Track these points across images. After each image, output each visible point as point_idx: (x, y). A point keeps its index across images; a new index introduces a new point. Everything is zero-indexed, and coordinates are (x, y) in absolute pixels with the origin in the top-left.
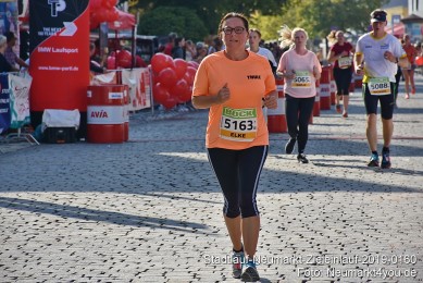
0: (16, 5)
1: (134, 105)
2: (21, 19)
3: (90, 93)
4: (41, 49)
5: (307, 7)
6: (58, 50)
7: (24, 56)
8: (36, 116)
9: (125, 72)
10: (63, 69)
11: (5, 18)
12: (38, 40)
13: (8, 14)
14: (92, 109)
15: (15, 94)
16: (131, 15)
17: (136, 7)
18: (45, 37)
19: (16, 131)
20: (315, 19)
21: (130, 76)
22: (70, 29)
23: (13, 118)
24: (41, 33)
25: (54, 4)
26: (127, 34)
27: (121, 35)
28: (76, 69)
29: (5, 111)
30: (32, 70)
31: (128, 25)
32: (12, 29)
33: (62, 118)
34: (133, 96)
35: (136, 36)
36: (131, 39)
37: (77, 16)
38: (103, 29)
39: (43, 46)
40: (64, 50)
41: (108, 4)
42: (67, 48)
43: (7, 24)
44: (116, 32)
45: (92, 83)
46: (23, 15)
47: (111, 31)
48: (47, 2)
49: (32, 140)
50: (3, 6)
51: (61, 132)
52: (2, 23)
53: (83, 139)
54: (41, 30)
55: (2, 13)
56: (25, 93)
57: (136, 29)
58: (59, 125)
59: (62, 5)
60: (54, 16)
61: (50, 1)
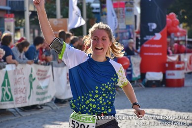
0: (134, 26)
1: (187, 70)
2: (136, 32)
3: (167, 65)
4: (145, 45)
6: (153, 46)
7: (137, 48)
8: (143, 75)
9: (182, 55)
10: (156, 54)
11: (129, 32)
12: (143, 41)
13: (131, 30)
14: (168, 72)
15: (133, 65)
16: (184, 30)
17: (186, 26)
18: (147, 40)
19: (134, 82)
21: (185, 57)
22: (158, 36)
23: (133, 76)
24: (145, 39)
25: (151, 26)
26: (183, 38)
27: (180, 39)
28: (161, 54)
29: (129, 73)
30: (141, 54)
31: (183, 34)
32: (132, 36)
33: (154, 76)
34: (186, 66)
35: (187, 39)
36: (185, 41)
37: (161, 30)
38: (172, 35)
39: (147, 44)
41: (174, 25)
42: (157, 45)
43: (130, 35)
44: (178, 37)
45: (168, 60)
46: (137, 30)
47: (176, 37)
48: (147, 24)
49: (141, 86)
50: (128, 27)
51: (154, 82)
52: (128, 34)
53: (164, 85)
54: (145, 37)
55: (128, 30)
56: (138, 65)
57: (187, 37)
58: (153, 79)
59: (154, 26)
60: (151, 31)
61: (149, 24)
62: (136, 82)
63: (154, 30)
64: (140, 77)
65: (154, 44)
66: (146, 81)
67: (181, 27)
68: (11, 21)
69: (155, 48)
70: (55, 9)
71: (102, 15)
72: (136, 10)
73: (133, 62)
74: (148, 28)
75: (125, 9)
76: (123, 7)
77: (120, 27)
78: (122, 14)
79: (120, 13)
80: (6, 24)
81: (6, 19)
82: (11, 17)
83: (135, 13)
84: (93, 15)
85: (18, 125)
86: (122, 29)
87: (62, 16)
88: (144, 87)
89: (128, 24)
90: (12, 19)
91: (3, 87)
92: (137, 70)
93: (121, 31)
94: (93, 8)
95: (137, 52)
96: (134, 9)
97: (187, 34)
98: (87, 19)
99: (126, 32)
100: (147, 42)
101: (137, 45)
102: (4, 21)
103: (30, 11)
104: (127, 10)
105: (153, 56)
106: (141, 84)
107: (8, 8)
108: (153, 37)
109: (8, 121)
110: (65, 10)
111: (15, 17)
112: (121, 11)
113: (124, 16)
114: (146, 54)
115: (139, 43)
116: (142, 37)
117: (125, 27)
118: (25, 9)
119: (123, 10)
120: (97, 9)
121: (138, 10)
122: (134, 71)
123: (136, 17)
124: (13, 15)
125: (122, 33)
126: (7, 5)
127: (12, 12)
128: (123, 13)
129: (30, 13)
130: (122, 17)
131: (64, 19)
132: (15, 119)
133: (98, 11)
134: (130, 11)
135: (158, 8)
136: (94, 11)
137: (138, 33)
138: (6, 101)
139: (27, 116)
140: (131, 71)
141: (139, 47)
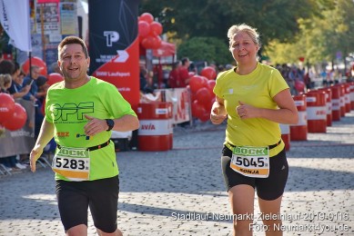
1: (176, 119)
3: (140, 110)
4: (98, 73)
5: (316, 36)
6: (113, 74)
9: (168, 92)
12: (94, 66)
14: (142, 123)
16: (171, 45)
18: (102, 63)
20: (323, 46)
21: (173, 96)
22: (123, 56)
24: (98, 60)
25: (109, 36)
26: (169, 60)
27: (163, 61)
28: (128, 89)
31: (169, 51)
34: (175, 112)
37: (128, 45)
38: (148, 56)
39: (100, 71)
40: (118, 74)
41: (155, 33)
42: (120, 72)
44: (159, 59)
45: (141, 101)
47: (155, 58)
48: (102, 34)
51: (116, 142)
53: (135, 148)
54: (99, 57)
57: (176, 56)
58: (114, 136)
59: (115, 37)
60: (109, 45)
61: (106, 33)
63: (114, 44)
65: (115, 72)
67: (164, 39)
69: (117, 78)
72: (83, 10)
75: (60, 4)
76: (57, 3)
77: (51, 40)
78: (54, 15)
79: (51, 13)
83: (79, 14)
86: (55, 43)
89: (65, 33)
93: (53, 47)
96: (77, 5)
97: (175, 52)
100: (102, 67)
104: (64, 8)
108: (114, 57)
112: (52, 9)
116: (93, 57)
117: (60, 39)
119: (57, 6)
121: (84, 8)
123: (80, 19)
125: (55, 51)
128: (56, 13)
130: (56, 20)
134: (70, 7)
135: (122, 3)
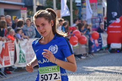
0: (103, 14)
4: (110, 26)
7: (105, 28)
8: (109, 45)
10: (117, 32)
11: (100, 18)
12: (109, 24)
13: (101, 17)
15: (103, 39)
18: (111, 23)
19: (103, 49)
22: (118, 20)
23: (103, 46)
24: (110, 22)
25: (114, 14)
28: (120, 32)
29: (100, 44)
30: (108, 32)
32: (102, 21)
33: (115, 46)
37: (120, 17)
39: (111, 25)
43: (100, 20)
46: (105, 17)
48: (111, 13)
49: (108, 52)
50: (99, 15)
51: (116, 50)
52: (99, 19)
54: (110, 21)
55: (99, 17)
56: (106, 39)
58: (115, 48)
59: (116, 14)
60: (114, 17)
61: (112, 13)
62: (104, 50)
63: (115, 16)
64: (107, 47)
65: (115, 25)
66: (111, 49)
68: (25, 12)
69: (116, 28)
70: (52, 4)
71: (83, 7)
72: (104, 4)
73: (102, 37)
74: (112, 15)
75: (97, 3)
77: (94, 15)
79: (94, 6)
80: (22, 14)
81: (22, 11)
82: (25, 9)
83: (103, 6)
84: (77, 8)
85: (29, 77)
86: (95, 16)
87: (57, 9)
88: (109, 53)
89: (99, 13)
90: (25, 11)
91: (20, 53)
92: (105, 42)
93: (94, 17)
94: (76, 3)
95: (105, 31)
96: (103, 3)
98: (73, 10)
99: (98, 18)
100: (111, 24)
101: (105, 26)
102: (20, 12)
103: (36, 6)
104: (99, 4)
105: (115, 33)
106: (108, 51)
107: (23, 4)
108: (115, 21)
109: (23, 75)
110: (59, 5)
111: (28, 10)
113: (96, 8)
114: (111, 32)
115: (106, 25)
116: (108, 21)
117: (97, 15)
118: (33, 4)
119: (96, 4)
120: (79, 4)
121: (105, 4)
122: (103, 43)
123: (104, 8)
124: (26, 8)
125: (95, 19)
126: (22, 2)
127: (26, 6)
128: (96, 6)
129: (37, 7)
130: (95, 8)
131: (58, 11)
132: (27, 74)
133: (80, 5)
134: (100, 4)
135: (118, 3)
136: (78, 5)
137: (105, 19)
138: (22, 62)
139: (35, 72)
140: (101, 42)
141: (106, 28)
